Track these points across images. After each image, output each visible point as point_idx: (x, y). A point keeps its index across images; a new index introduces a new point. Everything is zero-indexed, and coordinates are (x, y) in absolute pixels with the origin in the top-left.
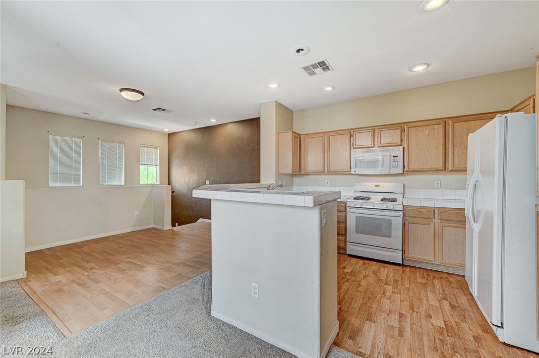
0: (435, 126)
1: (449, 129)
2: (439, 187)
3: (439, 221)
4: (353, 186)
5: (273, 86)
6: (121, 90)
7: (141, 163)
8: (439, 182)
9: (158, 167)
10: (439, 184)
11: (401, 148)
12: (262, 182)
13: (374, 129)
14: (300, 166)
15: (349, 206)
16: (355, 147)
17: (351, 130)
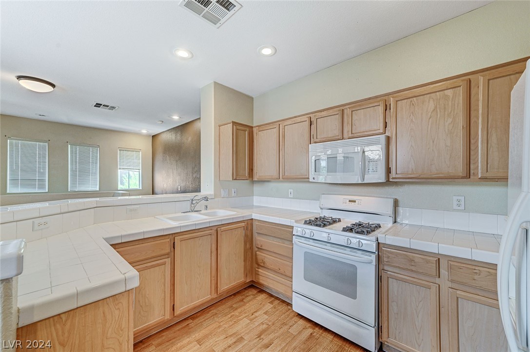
0: (446, 91)
1: (478, 94)
2: (462, 207)
3: (450, 284)
4: (318, 199)
7: (118, 167)
8: (462, 198)
10: (462, 203)
11: (382, 138)
12: (202, 192)
13: (343, 110)
14: (251, 170)
15: (296, 234)
16: (316, 140)
17: (309, 116)
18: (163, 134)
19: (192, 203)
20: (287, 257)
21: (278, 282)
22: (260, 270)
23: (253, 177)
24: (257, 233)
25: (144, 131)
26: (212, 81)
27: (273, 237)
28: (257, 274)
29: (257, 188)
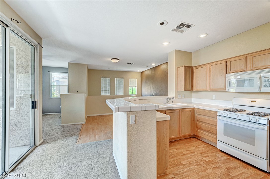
4: (231, 100)
5: (166, 44)
6: (112, 59)
7: (129, 86)
9: (137, 87)
12: (169, 96)
13: (247, 57)
14: (192, 86)
15: (219, 115)
16: (229, 72)
17: (226, 60)
18: (146, 71)
19: (167, 100)
20: (213, 125)
21: (209, 136)
22: (199, 130)
23: (193, 89)
24: (197, 114)
25: (139, 71)
26: (174, 50)
27: (205, 116)
28: (197, 132)
29: (194, 94)
